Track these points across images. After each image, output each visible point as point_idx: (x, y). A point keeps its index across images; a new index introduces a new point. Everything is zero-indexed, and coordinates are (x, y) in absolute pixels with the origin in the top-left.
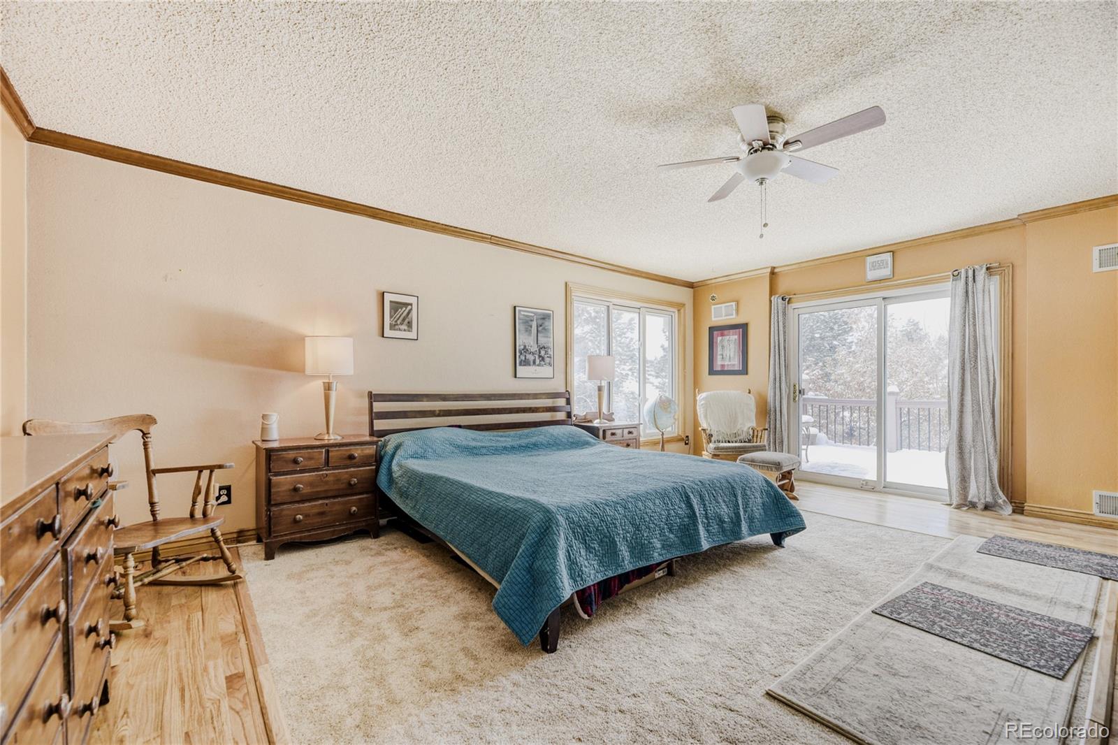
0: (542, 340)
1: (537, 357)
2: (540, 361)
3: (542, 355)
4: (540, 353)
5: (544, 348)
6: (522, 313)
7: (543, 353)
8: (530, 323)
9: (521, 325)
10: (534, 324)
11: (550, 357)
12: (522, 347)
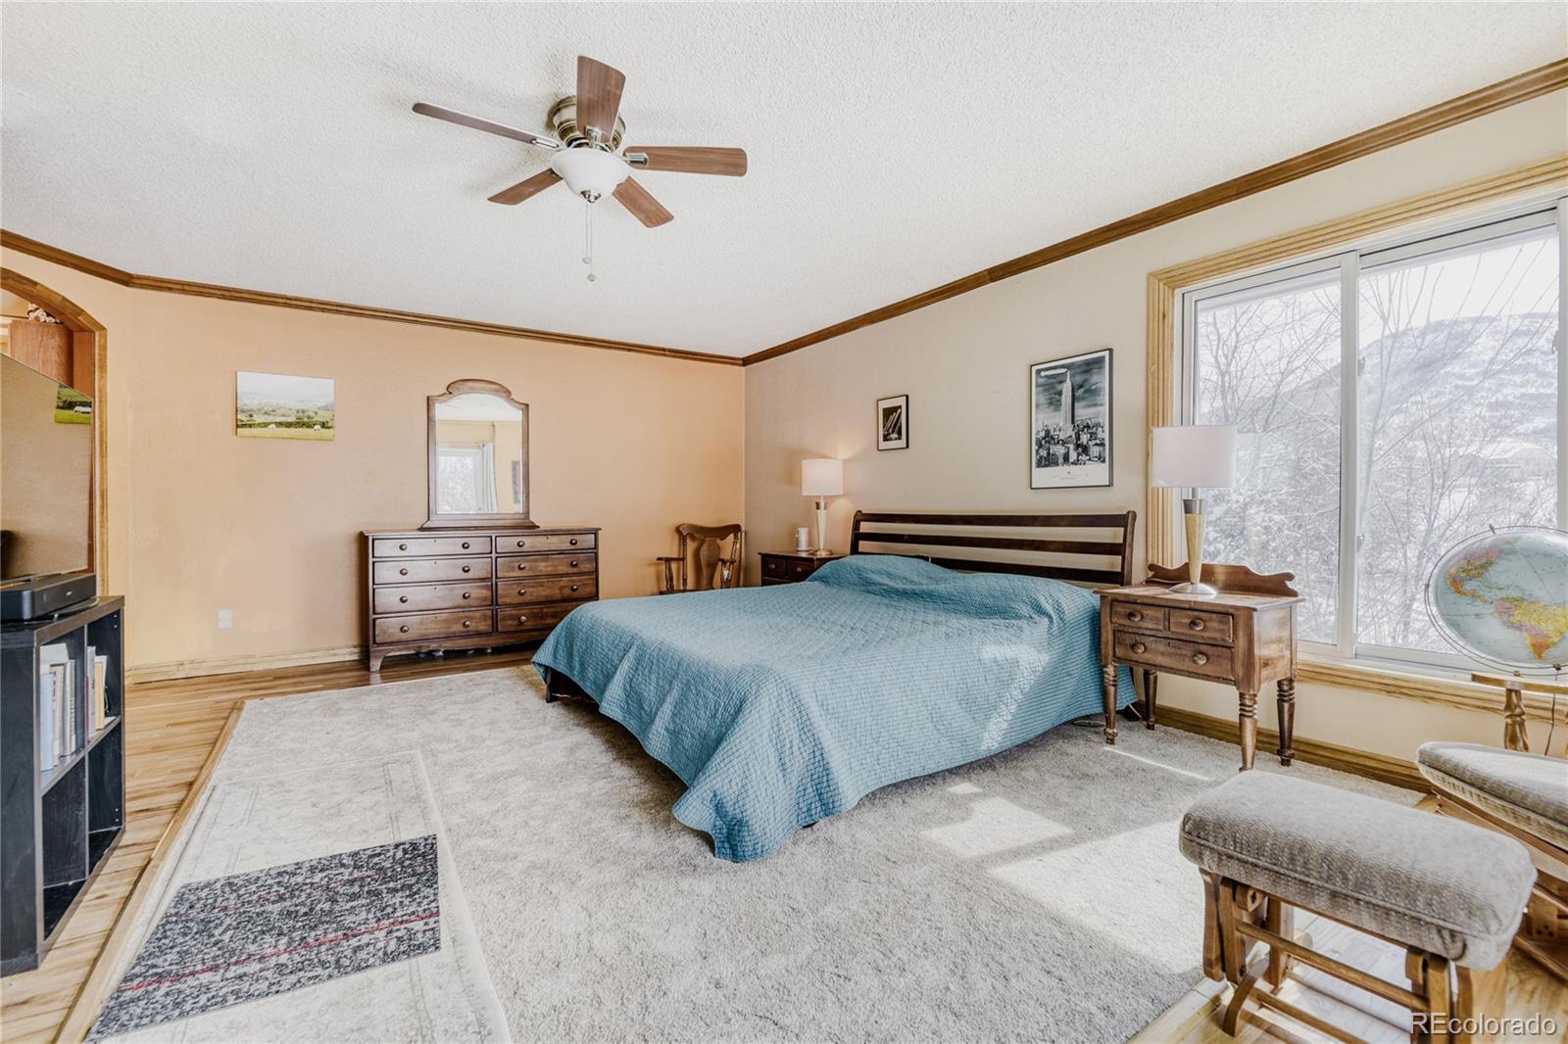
0: (1083, 413)
1: (1072, 447)
2: (1079, 455)
3: (1085, 443)
4: (1078, 438)
5: (1088, 427)
6: (1043, 374)
7: (1084, 438)
8: (1059, 387)
9: (1041, 395)
10: (1067, 388)
11: (1102, 445)
12: (1043, 434)
